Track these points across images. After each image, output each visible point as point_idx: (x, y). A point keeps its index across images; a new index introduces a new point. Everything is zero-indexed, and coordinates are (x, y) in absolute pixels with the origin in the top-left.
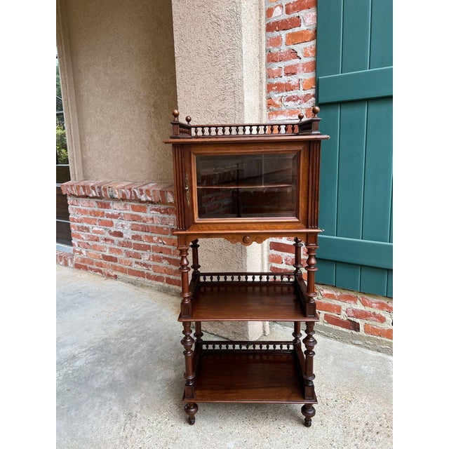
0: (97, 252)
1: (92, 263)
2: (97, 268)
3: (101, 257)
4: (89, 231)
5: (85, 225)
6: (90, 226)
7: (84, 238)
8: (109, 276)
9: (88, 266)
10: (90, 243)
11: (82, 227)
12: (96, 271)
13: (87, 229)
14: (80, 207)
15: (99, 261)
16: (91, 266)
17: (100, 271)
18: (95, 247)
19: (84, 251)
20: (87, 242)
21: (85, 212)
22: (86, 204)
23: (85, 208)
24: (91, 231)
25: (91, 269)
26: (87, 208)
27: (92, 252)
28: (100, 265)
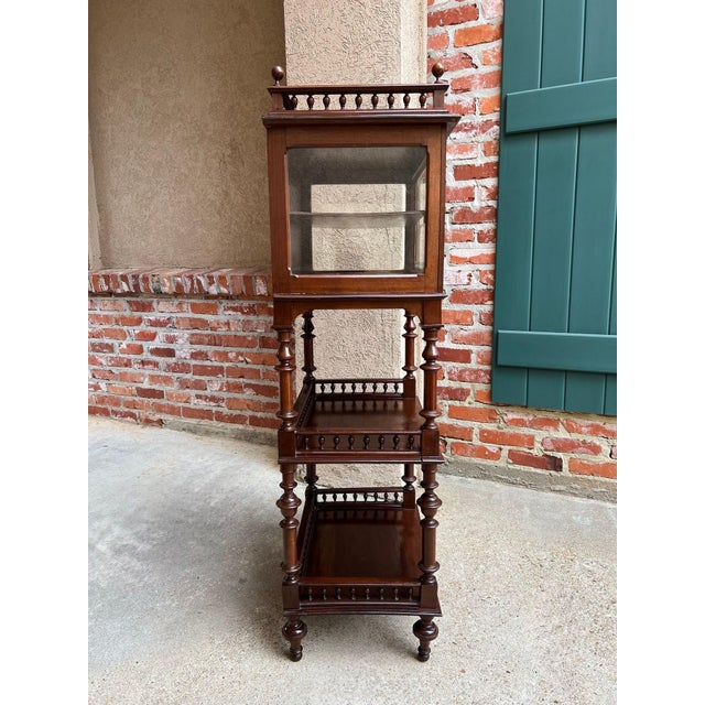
0: (128, 384)
1: (117, 403)
2: (126, 410)
3: (135, 392)
4: (112, 351)
5: (106, 341)
6: (116, 343)
7: (104, 362)
8: (148, 422)
9: (110, 408)
10: (114, 370)
11: (101, 345)
12: (125, 415)
13: (110, 348)
14: (98, 312)
15: (130, 398)
16: (115, 408)
17: (132, 415)
18: (123, 377)
19: (103, 385)
20: (109, 368)
21: (107, 319)
22: (109, 306)
23: (106, 313)
24: (117, 350)
25: (115, 413)
26: (111, 313)
27: (117, 384)
28: (133, 405)
